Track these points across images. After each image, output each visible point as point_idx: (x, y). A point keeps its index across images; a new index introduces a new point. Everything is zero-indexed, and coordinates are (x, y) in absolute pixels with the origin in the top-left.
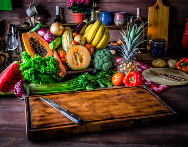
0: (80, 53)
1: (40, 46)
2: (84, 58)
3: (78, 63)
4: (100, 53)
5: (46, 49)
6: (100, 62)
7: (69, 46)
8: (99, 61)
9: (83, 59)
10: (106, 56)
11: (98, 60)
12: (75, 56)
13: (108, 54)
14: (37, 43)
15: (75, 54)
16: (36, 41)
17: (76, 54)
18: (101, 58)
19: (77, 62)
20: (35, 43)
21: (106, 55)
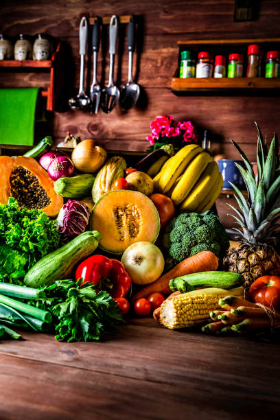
0: (131, 211)
1: (35, 190)
2: (140, 224)
3: (122, 237)
4: (189, 218)
5: (49, 196)
6: (185, 240)
7: (106, 190)
8: (181, 237)
9: (138, 227)
10: (204, 226)
11: (179, 236)
12: (119, 218)
13: (209, 222)
14: (32, 182)
15: (116, 212)
16: (29, 177)
17: (121, 213)
18: (188, 229)
19: (120, 233)
20: (26, 181)
21: (202, 223)
